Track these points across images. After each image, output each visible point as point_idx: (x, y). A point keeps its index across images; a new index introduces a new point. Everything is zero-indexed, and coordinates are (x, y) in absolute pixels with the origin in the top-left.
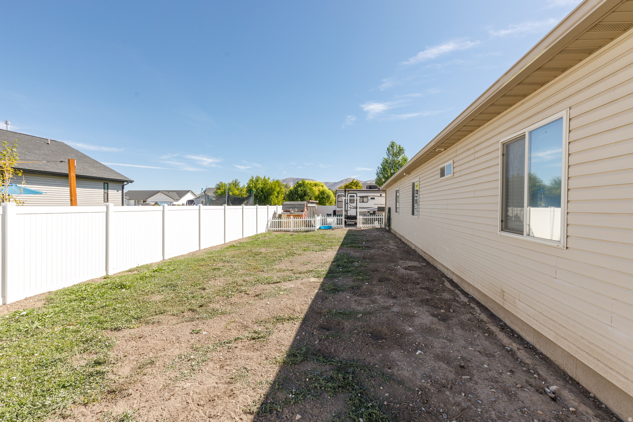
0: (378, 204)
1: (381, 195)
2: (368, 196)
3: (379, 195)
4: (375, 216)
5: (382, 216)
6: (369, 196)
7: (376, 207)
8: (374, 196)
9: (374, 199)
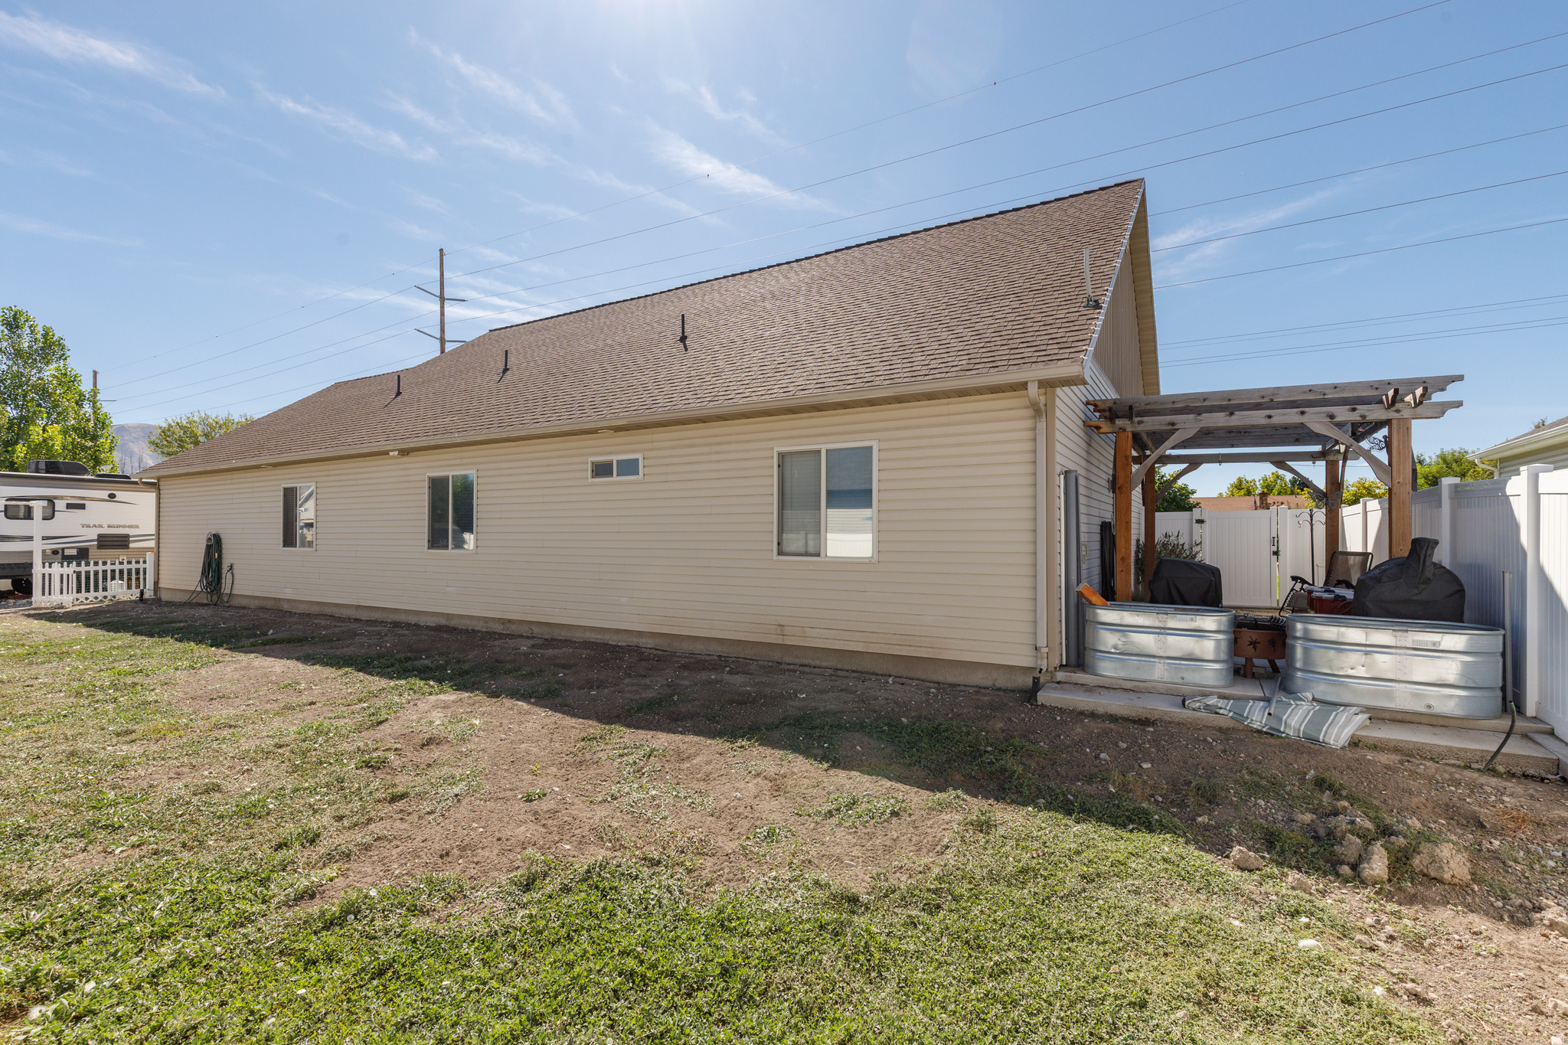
0: (101, 526)
1: (112, 496)
2: (56, 498)
3: (104, 494)
4: (87, 564)
5: (145, 562)
6: (61, 498)
7: (92, 534)
8: (83, 498)
9: (82, 507)
